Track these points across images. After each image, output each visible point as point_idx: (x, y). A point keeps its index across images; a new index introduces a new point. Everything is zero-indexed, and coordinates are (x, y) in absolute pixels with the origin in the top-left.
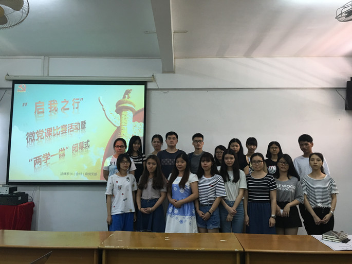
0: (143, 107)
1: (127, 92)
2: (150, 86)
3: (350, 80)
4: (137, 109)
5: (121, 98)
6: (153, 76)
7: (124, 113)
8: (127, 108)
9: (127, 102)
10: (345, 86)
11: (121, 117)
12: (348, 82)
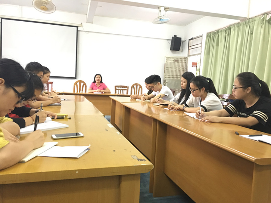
2: (80, 29)
3: (173, 36)
6: (81, 24)
10: (171, 39)
12: (172, 37)
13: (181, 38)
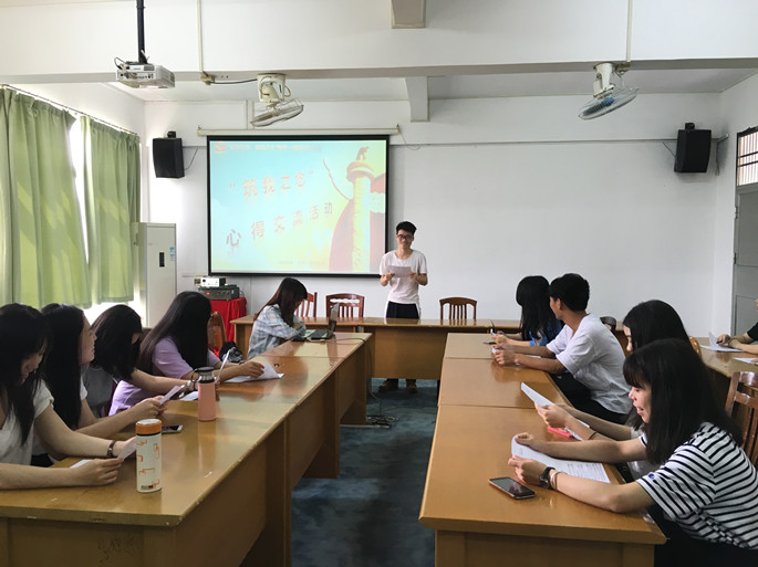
0: (384, 171)
1: (362, 151)
2: (393, 141)
4: (376, 175)
5: (354, 160)
6: (398, 126)
7: (358, 180)
8: (363, 174)
9: (362, 165)
10: (676, 138)
11: (354, 187)
12: (680, 131)
13: (710, 131)
